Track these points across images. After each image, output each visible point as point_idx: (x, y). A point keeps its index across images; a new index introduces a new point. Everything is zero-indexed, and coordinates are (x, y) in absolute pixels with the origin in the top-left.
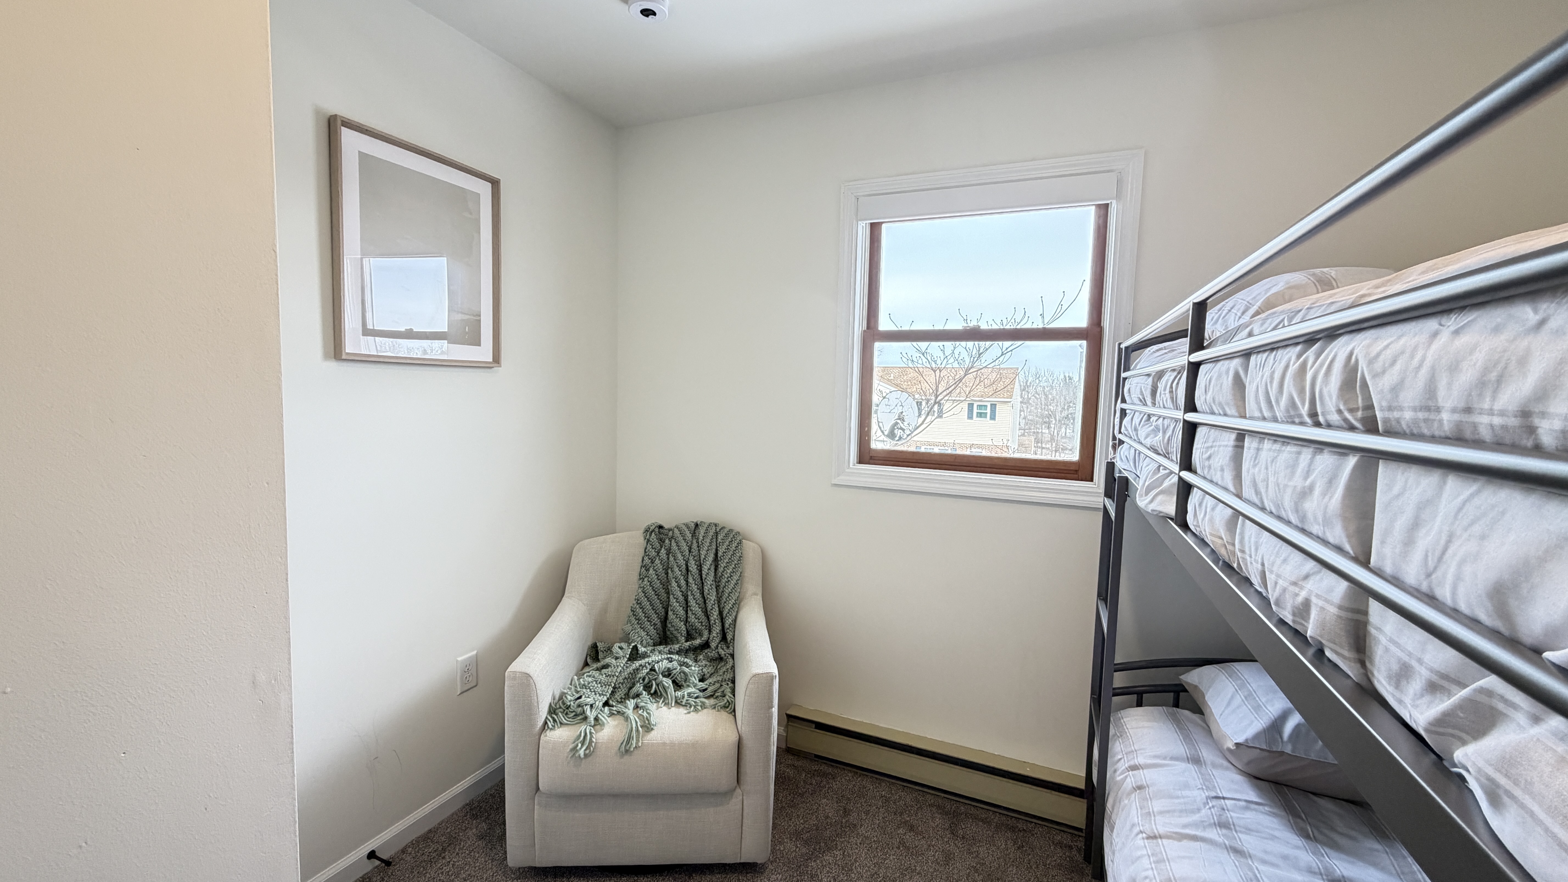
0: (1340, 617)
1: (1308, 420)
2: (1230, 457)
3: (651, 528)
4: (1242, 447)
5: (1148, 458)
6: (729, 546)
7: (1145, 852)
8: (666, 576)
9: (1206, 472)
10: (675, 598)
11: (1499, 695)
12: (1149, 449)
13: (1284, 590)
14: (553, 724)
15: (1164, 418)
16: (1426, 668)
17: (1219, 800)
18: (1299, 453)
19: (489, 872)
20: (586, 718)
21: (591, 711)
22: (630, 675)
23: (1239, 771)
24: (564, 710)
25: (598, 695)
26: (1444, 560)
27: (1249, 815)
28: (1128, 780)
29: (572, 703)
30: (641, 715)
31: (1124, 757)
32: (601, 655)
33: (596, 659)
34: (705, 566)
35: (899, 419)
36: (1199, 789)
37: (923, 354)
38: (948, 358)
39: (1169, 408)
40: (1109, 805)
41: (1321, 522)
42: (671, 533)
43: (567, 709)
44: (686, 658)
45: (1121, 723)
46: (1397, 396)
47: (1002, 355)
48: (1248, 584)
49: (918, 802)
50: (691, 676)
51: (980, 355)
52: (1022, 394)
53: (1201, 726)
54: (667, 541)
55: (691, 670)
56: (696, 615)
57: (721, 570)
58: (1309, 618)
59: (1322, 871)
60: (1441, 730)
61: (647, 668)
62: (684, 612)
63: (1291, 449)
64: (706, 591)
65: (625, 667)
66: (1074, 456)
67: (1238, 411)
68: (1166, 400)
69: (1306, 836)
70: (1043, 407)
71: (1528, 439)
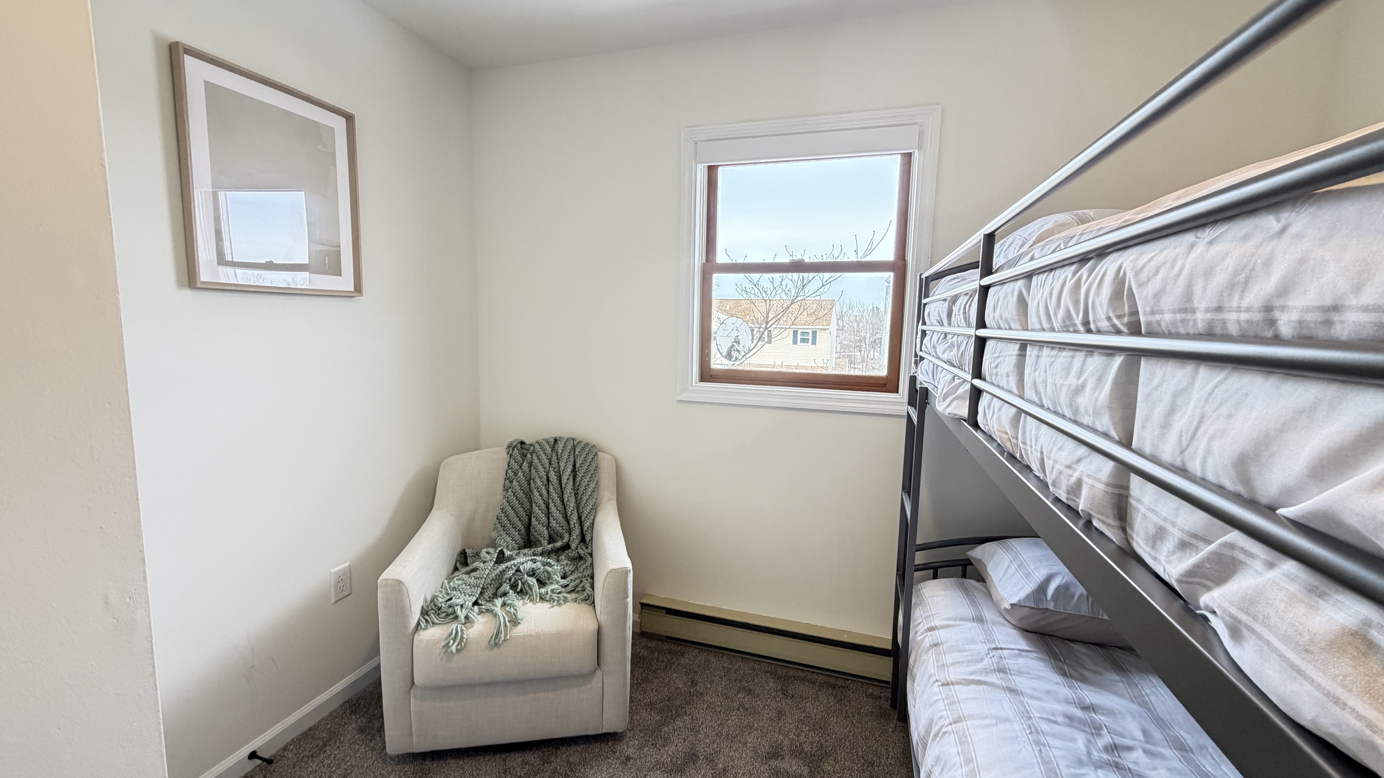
0: (1107, 493)
1: (1081, 328)
2: (1014, 365)
3: (514, 444)
4: (1025, 356)
5: (944, 370)
6: (586, 457)
7: (940, 697)
8: (528, 486)
9: (993, 379)
10: (537, 506)
11: (1240, 547)
12: (946, 363)
13: (1060, 473)
14: (426, 625)
15: (958, 336)
16: (1178, 529)
17: (997, 651)
18: (1073, 357)
19: (369, 761)
20: (456, 617)
21: (461, 611)
22: (497, 576)
23: (1013, 626)
24: (436, 612)
25: (467, 596)
26: (1196, 438)
27: (1021, 661)
28: (927, 639)
29: (443, 605)
30: (508, 611)
31: (923, 621)
32: (469, 560)
33: (465, 564)
34: (564, 477)
35: (736, 342)
36: (982, 642)
37: (755, 286)
38: (777, 289)
39: (962, 327)
40: (911, 661)
41: (1091, 413)
42: (532, 448)
43: (439, 610)
44: (549, 558)
45: (921, 593)
46: (1159, 302)
47: (823, 286)
48: (1028, 471)
49: (754, 670)
50: (554, 574)
51: (803, 286)
52: (838, 322)
53: (982, 591)
54: (529, 456)
55: (554, 569)
56: (557, 520)
57: (578, 479)
58: (1080, 494)
59: (1076, 701)
60: (1191, 580)
61: (512, 569)
62: (546, 518)
63: (1066, 354)
64: (566, 499)
65: (492, 570)
66: (882, 371)
67: (1021, 325)
68: (960, 320)
69: (1064, 674)
70: (856, 333)
71: (1269, 330)
